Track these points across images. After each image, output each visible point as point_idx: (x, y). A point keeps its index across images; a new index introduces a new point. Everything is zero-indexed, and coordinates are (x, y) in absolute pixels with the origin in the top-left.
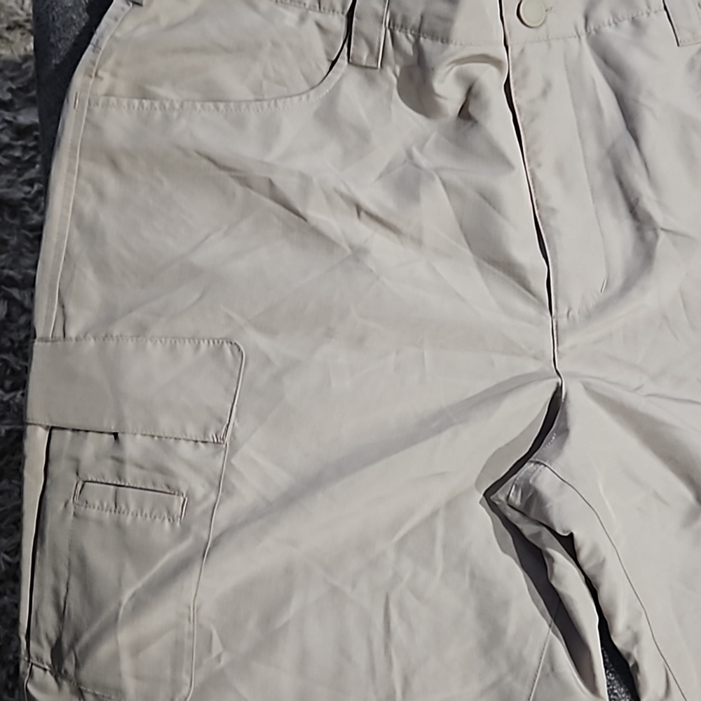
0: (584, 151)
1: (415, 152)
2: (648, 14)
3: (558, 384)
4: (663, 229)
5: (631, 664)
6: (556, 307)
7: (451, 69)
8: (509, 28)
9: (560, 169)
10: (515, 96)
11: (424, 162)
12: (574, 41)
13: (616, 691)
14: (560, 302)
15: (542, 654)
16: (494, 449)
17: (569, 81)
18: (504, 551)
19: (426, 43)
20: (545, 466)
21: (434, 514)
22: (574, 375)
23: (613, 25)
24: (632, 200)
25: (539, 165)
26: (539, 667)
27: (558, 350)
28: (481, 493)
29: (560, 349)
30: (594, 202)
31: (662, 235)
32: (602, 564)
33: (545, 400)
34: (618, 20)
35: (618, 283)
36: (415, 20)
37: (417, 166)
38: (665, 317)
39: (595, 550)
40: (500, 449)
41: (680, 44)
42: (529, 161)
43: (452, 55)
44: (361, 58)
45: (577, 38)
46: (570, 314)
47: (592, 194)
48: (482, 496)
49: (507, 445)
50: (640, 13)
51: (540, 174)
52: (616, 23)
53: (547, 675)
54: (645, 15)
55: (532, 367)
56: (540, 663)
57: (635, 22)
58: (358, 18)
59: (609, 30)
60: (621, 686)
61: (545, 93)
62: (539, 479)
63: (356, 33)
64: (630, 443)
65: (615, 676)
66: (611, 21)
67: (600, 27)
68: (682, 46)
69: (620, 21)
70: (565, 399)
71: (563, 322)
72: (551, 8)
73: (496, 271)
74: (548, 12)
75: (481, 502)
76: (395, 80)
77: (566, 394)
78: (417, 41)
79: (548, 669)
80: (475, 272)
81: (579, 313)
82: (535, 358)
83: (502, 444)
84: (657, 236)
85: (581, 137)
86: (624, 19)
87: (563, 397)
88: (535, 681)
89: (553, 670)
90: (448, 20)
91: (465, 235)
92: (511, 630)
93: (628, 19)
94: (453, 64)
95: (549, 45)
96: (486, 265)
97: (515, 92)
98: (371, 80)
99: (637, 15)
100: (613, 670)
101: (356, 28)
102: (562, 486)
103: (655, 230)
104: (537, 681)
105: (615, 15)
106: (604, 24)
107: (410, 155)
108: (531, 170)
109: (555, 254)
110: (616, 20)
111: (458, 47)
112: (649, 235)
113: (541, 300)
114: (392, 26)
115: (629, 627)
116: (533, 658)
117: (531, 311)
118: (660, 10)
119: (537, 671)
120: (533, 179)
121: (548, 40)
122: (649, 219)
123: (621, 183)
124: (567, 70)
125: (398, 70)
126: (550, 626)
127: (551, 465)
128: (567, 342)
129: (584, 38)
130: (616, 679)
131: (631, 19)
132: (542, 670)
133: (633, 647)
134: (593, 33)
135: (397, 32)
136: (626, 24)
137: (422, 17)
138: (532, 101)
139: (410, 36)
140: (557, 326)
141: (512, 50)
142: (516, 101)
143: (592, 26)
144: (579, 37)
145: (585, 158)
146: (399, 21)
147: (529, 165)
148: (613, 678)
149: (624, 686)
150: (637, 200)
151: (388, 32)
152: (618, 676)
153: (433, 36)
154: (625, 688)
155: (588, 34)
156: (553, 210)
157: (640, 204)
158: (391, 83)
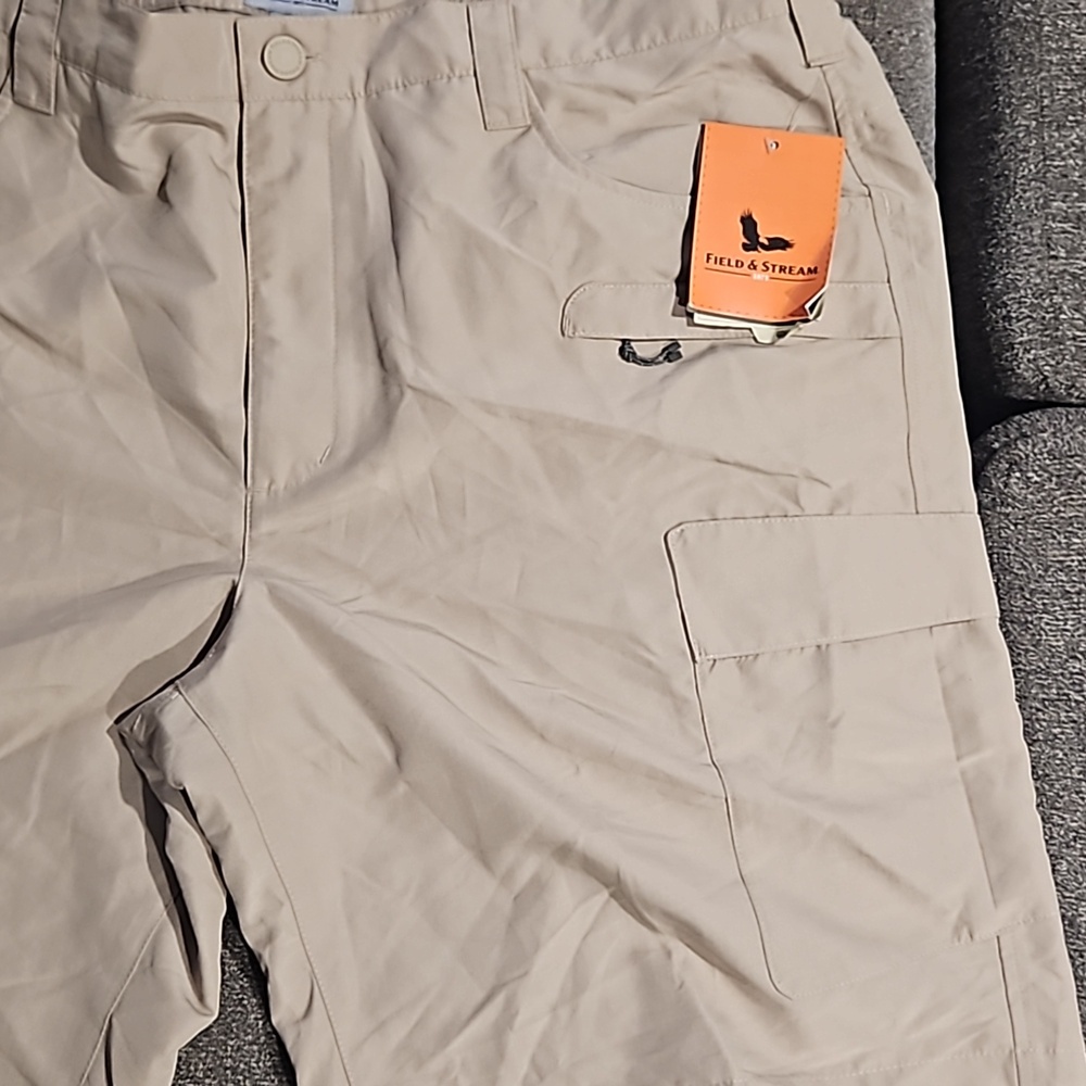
0: (335, 262)
1: (94, 237)
2: (449, 78)
3: (234, 582)
4: (410, 387)
5: (263, 969)
6: (253, 477)
7: (144, 127)
8: (247, 78)
9: (297, 284)
10: (247, 175)
11: (100, 254)
12: (346, 106)
13: (245, 1002)
14: (258, 470)
15: (145, 942)
16: (137, 662)
17: (331, 162)
18: (127, 801)
19: (104, 89)
20: (180, 693)
21: (42, 740)
22: (259, 573)
23: (401, 89)
24: (381, 339)
25: (267, 276)
26: (137, 959)
27: (250, 537)
28: (111, 717)
29: (253, 534)
30: (337, 336)
31: (409, 394)
32: (226, 833)
33: (217, 604)
34: (409, 82)
35: (344, 452)
36: (89, 55)
37: (89, 259)
38: (408, 508)
39: (217, 812)
40: (146, 662)
41: (488, 128)
42: (253, 268)
43: (136, 110)
44: (28, 98)
45: (352, 100)
46: (273, 488)
47: (337, 324)
48: (112, 722)
49: (157, 657)
50: (439, 76)
51: (264, 289)
52: (405, 86)
53: (144, 971)
54: (445, 80)
55: (212, 554)
56: (140, 952)
57: (429, 87)
58: (20, 41)
59: (394, 95)
60: (255, 996)
61: (290, 175)
62: (167, 708)
63: (19, 61)
64: (319, 674)
65: (251, 982)
66: (400, 84)
67: (383, 90)
68: (491, 130)
69: (411, 84)
70: (237, 605)
71: (262, 497)
72: (318, 54)
73: (181, 418)
74: (310, 60)
75: (108, 731)
76: (75, 134)
77: (241, 597)
78: (94, 85)
79: (148, 964)
80: (154, 416)
81: (286, 487)
82: (220, 542)
83: (149, 656)
84: (402, 394)
85: (334, 243)
86: (416, 83)
87: (236, 602)
88: (128, 976)
89: (152, 965)
90: (127, 63)
91: (144, 362)
92: (112, 905)
93: (422, 83)
94: (144, 123)
95: (307, 108)
96: (168, 407)
97: (248, 169)
98: (44, 130)
99: (435, 79)
100: (250, 973)
101: (18, 55)
102: (194, 722)
103: (400, 386)
104: (131, 977)
105: (405, 76)
106: (389, 84)
107: (85, 242)
108: (254, 282)
109: (258, 403)
110: (406, 83)
111: (143, 100)
112: (395, 391)
113: (235, 464)
114: (64, 59)
115: (262, 920)
116: (134, 948)
117: (220, 477)
118: (468, 75)
119: (134, 964)
120: (254, 294)
121: (306, 100)
122: (397, 369)
123: (371, 315)
124: (330, 145)
125: (77, 120)
126: (166, 906)
127: (186, 692)
128: (265, 526)
129: (361, 102)
130: (251, 986)
131: (425, 83)
132: (141, 963)
133: (264, 947)
134: (374, 96)
135: (70, 69)
136: (418, 89)
137: (97, 52)
138: (270, 184)
139: (85, 76)
140: (251, 502)
141: (248, 109)
142: (247, 182)
143: (373, 86)
144: (355, 99)
145: (335, 272)
146: (71, 54)
147: (253, 275)
148: (246, 985)
149: (258, 997)
150: (386, 341)
151: (61, 68)
152: (254, 982)
153: (112, 83)
154: (258, 1000)
155: (368, 96)
156: (272, 342)
157: (388, 347)
158: (70, 136)
